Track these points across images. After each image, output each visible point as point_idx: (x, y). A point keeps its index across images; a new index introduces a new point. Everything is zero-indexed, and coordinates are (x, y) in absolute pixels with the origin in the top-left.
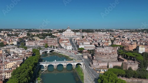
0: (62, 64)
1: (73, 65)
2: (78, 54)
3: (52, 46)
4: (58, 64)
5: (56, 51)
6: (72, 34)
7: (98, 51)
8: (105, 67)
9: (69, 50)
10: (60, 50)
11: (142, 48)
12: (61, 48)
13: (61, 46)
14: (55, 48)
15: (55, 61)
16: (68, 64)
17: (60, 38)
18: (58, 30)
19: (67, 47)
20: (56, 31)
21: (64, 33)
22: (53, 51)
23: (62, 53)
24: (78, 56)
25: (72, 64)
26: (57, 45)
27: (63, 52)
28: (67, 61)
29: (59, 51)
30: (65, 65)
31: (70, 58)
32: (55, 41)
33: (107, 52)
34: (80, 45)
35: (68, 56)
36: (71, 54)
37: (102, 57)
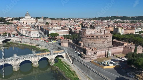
0: (29, 59)
1: (50, 59)
2: (51, 41)
3: (6, 33)
4: (21, 61)
5: (13, 40)
6: (33, 21)
7: (87, 33)
8: (102, 56)
9: (34, 38)
10: (20, 38)
11: (121, 30)
12: (21, 36)
13: (21, 34)
14: (12, 36)
15: (15, 55)
16: (40, 58)
17: (17, 25)
18: (13, 18)
19: (32, 34)
20: (11, 19)
21: (22, 21)
22: (9, 40)
23: (24, 42)
24: (53, 44)
25: (49, 57)
26: (15, 32)
27: (26, 42)
28: (38, 54)
29: (18, 40)
30: (36, 62)
31: (39, 49)
32: (10, 28)
33: (98, 34)
34: (50, 30)
35: (34, 45)
36: (40, 42)
37: (96, 42)
